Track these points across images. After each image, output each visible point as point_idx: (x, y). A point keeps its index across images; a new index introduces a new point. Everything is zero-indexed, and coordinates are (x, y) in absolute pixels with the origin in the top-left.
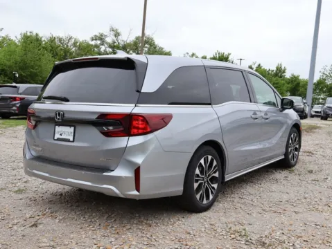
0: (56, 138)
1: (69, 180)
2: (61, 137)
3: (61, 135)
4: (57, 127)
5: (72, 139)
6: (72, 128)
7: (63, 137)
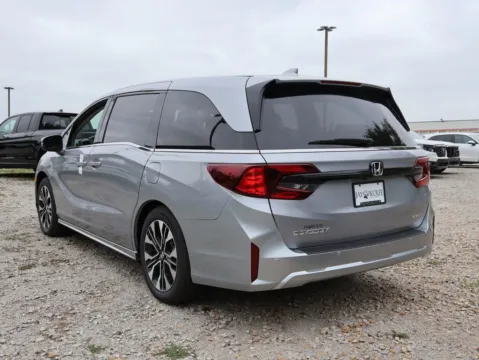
0: (358, 204)
1: (394, 256)
2: (365, 200)
3: (366, 197)
4: (357, 187)
5: (383, 201)
6: (381, 184)
7: (370, 199)
